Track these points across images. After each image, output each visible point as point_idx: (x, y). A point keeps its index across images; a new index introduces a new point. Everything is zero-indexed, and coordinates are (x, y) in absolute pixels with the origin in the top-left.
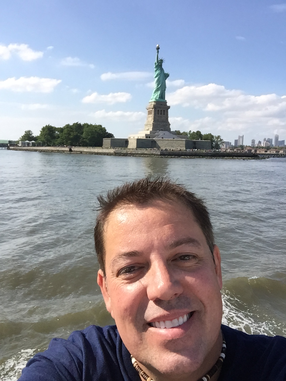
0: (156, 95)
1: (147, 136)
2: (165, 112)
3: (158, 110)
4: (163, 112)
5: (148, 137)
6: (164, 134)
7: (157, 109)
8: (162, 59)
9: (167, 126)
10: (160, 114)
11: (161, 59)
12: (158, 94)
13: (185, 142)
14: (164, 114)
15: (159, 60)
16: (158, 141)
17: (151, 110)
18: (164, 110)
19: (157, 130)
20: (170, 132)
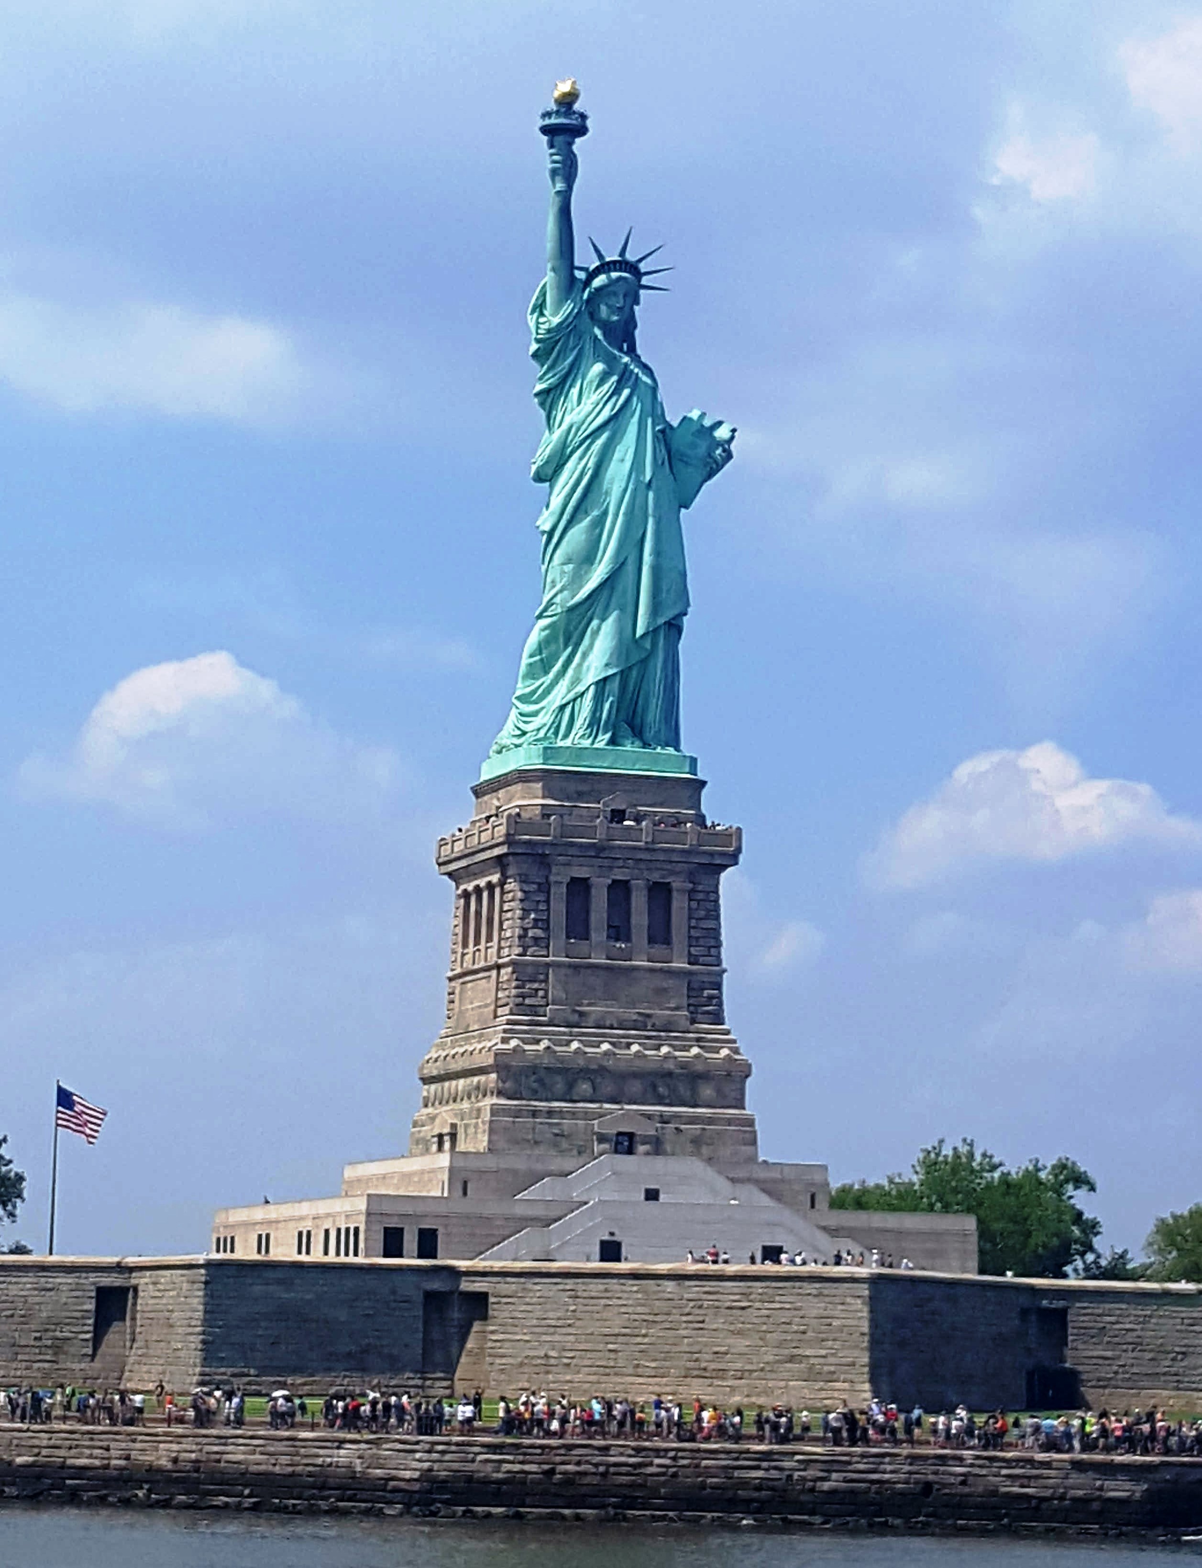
0: (560, 695)
1: (393, 1223)
2: (679, 904)
3: (578, 887)
4: (639, 901)
5: (410, 1242)
6: (652, 1195)
7: (560, 876)
8: (630, 257)
10: (599, 935)
12: (576, 681)
13: (873, 1302)
14: (664, 934)
15: (586, 259)
16: (510, 1286)
17: (490, 886)
18: (656, 877)
19: (556, 1145)
20: (741, 1174)
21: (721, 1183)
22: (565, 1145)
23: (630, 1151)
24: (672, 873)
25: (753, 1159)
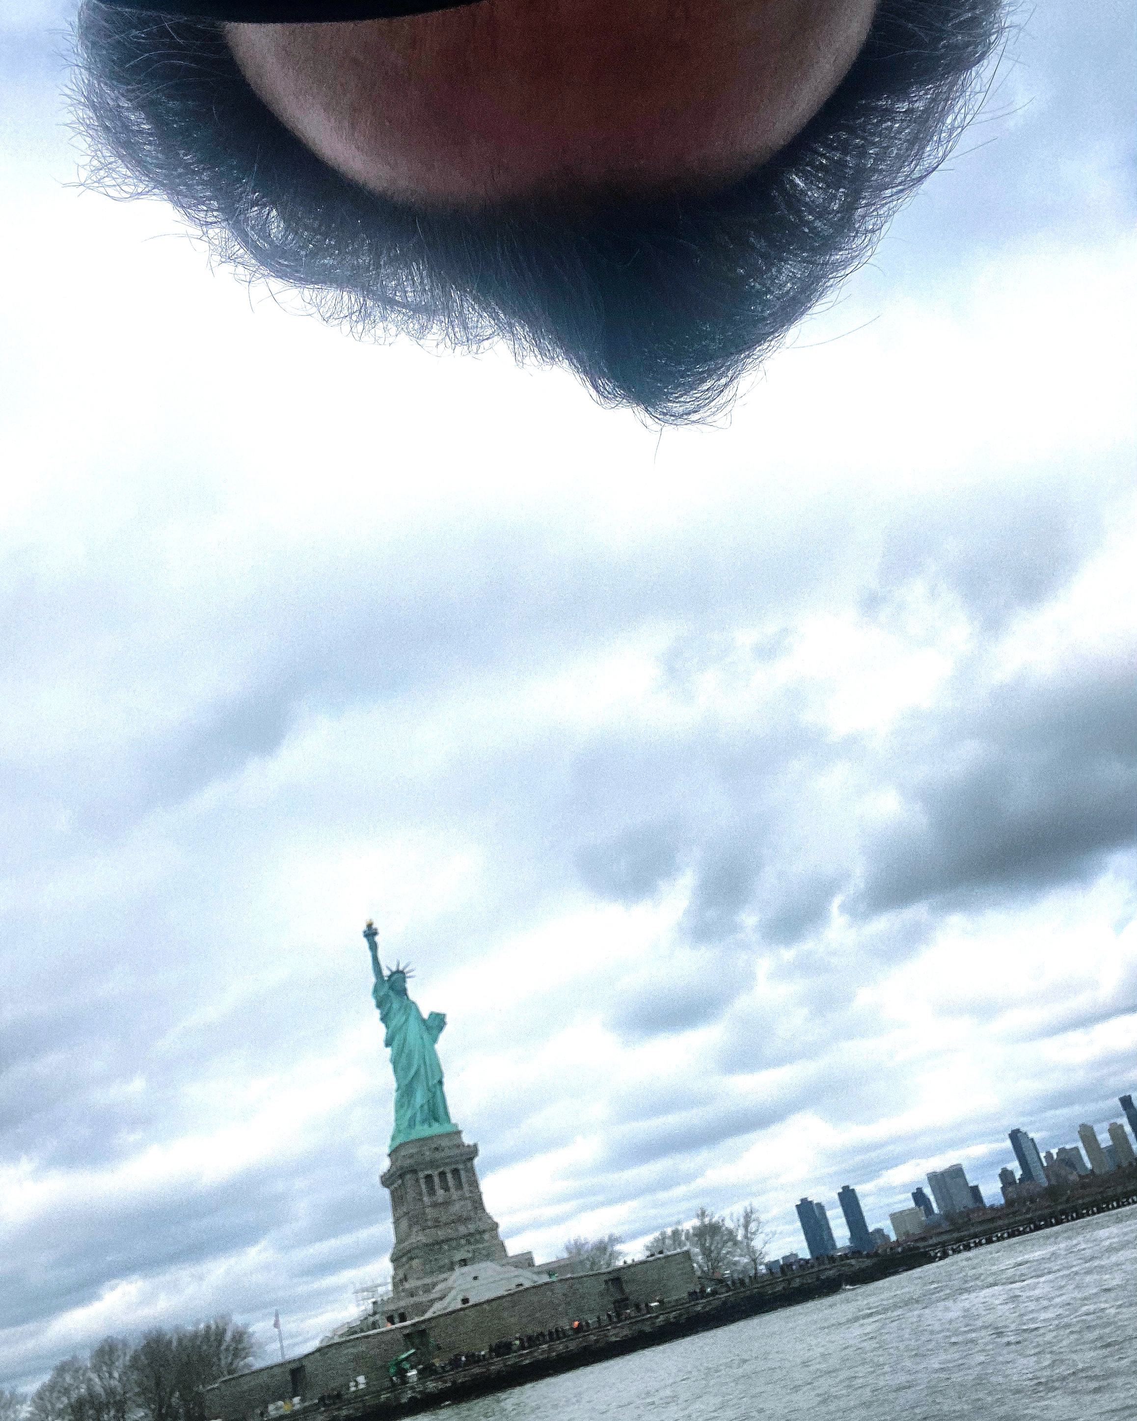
2: (463, 1174)
3: (429, 1178)
4: (449, 1176)
6: (475, 1278)
7: (421, 1175)
9: (486, 1236)
10: (439, 1191)
11: (394, 969)
14: (459, 1186)
18: (454, 1166)
19: (441, 1270)
20: (504, 1261)
21: (498, 1268)
22: (444, 1269)
23: (466, 1265)
24: (458, 1164)
25: (506, 1256)
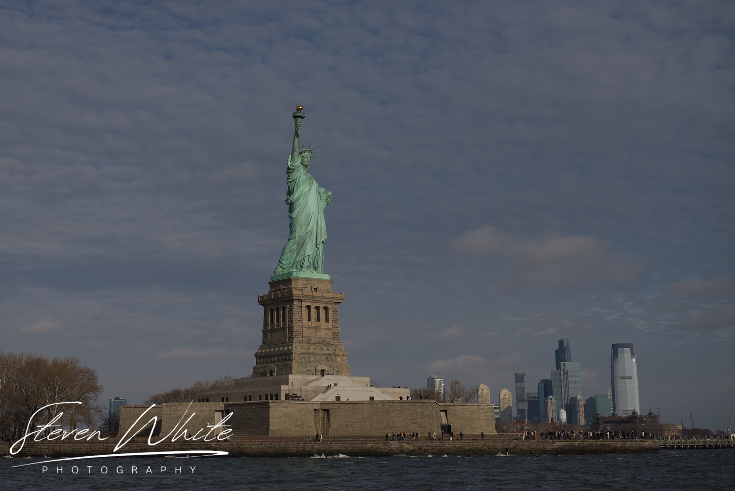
1: (287, 393)
2: (330, 312)
3: (309, 308)
4: (322, 311)
7: (305, 304)
9: (339, 359)
10: (313, 319)
14: (326, 320)
16: (335, 407)
17: (283, 308)
18: (325, 305)
19: (307, 373)
22: (309, 373)
23: (325, 374)
24: (329, 304)
